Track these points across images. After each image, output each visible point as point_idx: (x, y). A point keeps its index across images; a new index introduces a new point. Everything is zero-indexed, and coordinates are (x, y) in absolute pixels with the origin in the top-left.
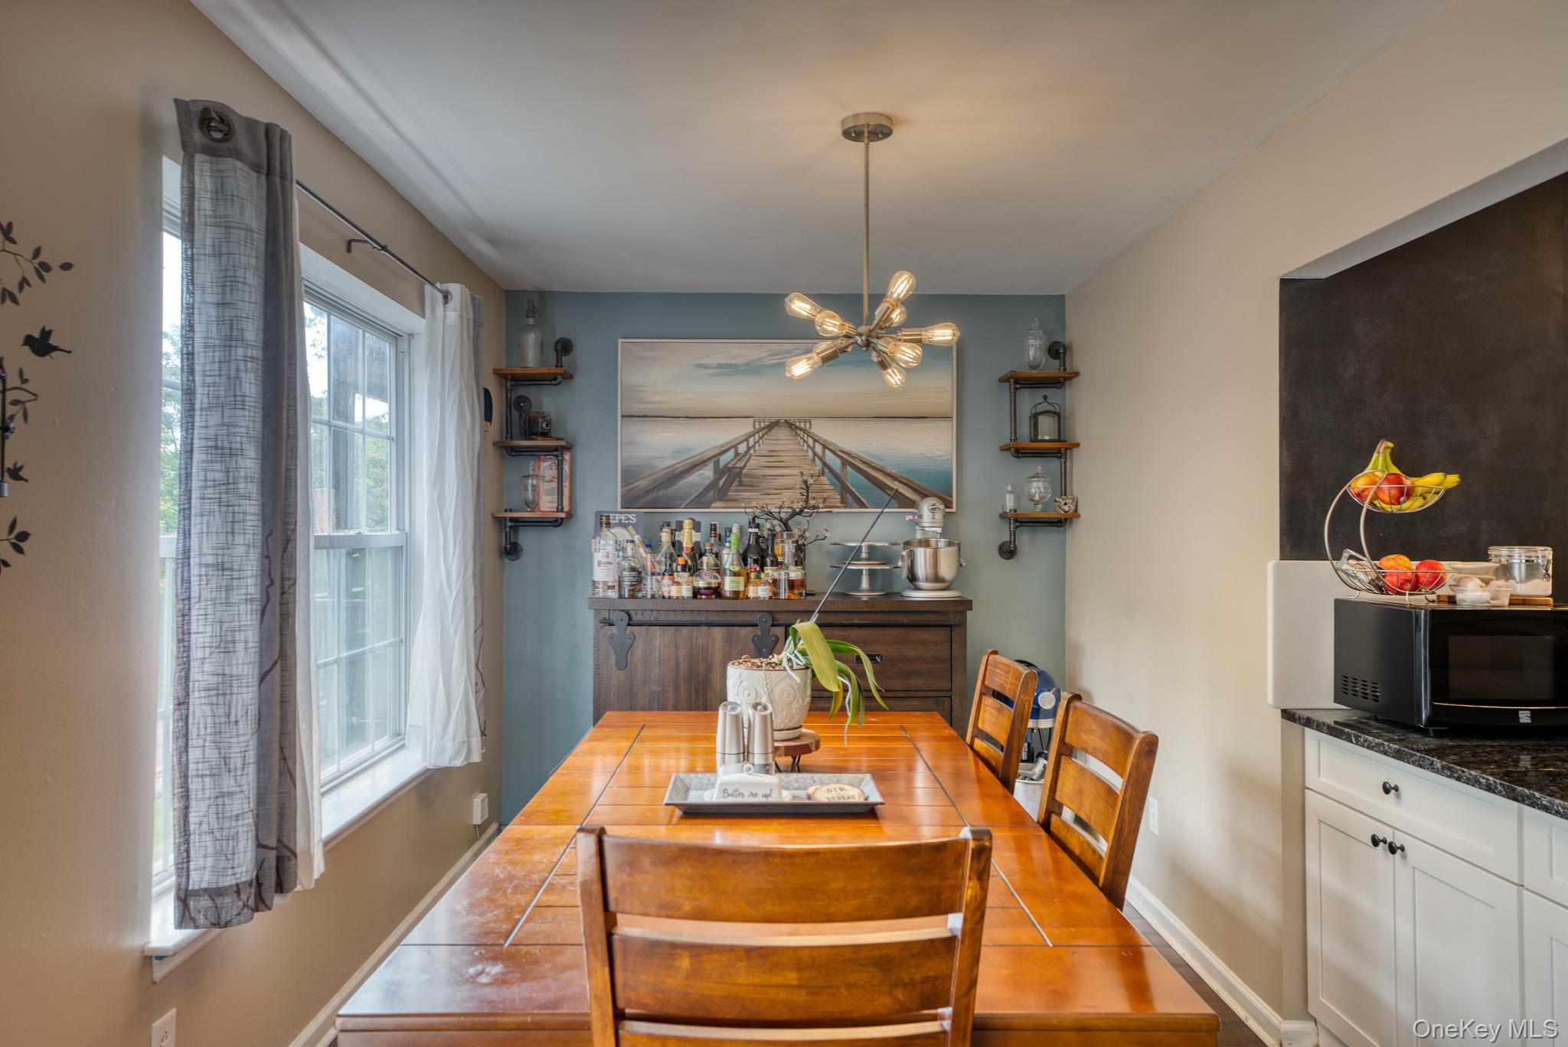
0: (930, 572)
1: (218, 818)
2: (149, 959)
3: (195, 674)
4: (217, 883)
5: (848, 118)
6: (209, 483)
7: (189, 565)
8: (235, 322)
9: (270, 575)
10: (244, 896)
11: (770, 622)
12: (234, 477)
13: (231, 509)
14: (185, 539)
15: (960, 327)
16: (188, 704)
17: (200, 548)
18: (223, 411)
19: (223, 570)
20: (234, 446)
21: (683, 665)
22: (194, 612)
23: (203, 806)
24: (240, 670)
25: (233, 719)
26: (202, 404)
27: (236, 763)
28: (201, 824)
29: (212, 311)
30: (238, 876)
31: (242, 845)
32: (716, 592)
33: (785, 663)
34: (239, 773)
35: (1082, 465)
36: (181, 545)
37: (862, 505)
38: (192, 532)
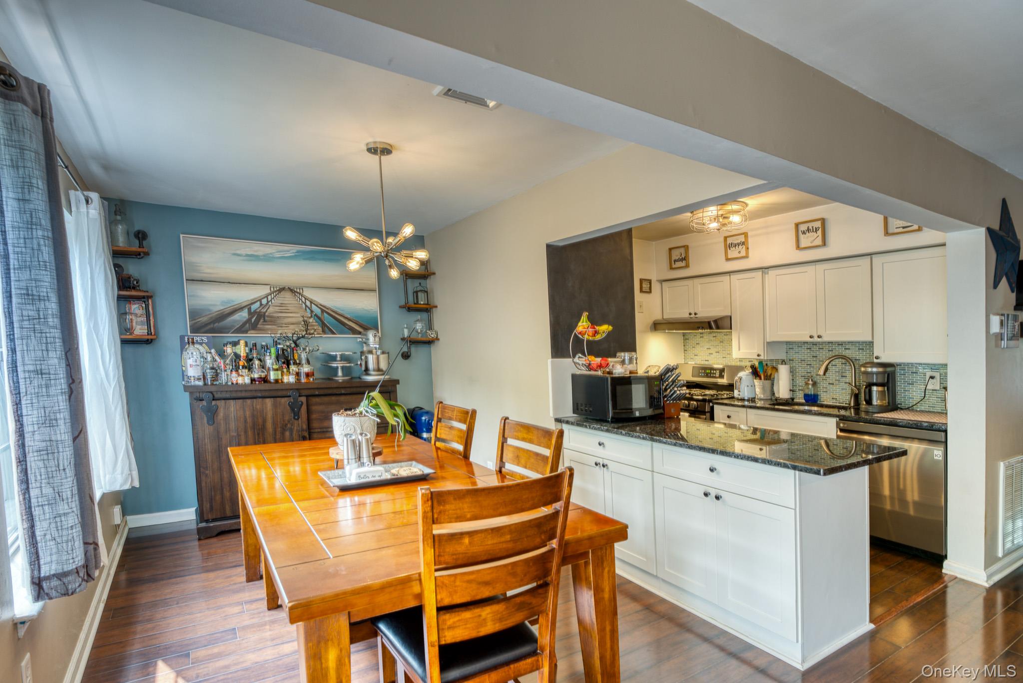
0: (376, 367)
1: (58, 530)
2: (17, 624)
3: (28, 441)
4: (63, 569)
5: (370, 142)
6: (25, 318)
7: (17, 371)
8: (34, 213)
9: (71, 376)
10: (81, 574)
11: (298, 395)
12: (44, 315)
13: (44, 335)
14: (13, 354)
15: (429, 253)
16: (26, 461)
17: (23, 361)
18: (30, 271)
19: (42, 374)
20: (42, 294)
21: (249, 420)
22: (23, 402)
23: (45, 524)
24: (63, 437)
25: (61, 468)
26: (14, 265)
27: (67, 495)
28: (45, 535)
29: (15, 204)
30: (77, 563)
31: (77, 544)
32: (265, 380)
33: (364, 412)
34: (70, 500)
35: (438, 317)
36: (10, 359)
37: (333, 333)
38: (17, 350)
